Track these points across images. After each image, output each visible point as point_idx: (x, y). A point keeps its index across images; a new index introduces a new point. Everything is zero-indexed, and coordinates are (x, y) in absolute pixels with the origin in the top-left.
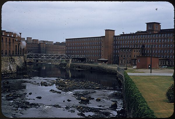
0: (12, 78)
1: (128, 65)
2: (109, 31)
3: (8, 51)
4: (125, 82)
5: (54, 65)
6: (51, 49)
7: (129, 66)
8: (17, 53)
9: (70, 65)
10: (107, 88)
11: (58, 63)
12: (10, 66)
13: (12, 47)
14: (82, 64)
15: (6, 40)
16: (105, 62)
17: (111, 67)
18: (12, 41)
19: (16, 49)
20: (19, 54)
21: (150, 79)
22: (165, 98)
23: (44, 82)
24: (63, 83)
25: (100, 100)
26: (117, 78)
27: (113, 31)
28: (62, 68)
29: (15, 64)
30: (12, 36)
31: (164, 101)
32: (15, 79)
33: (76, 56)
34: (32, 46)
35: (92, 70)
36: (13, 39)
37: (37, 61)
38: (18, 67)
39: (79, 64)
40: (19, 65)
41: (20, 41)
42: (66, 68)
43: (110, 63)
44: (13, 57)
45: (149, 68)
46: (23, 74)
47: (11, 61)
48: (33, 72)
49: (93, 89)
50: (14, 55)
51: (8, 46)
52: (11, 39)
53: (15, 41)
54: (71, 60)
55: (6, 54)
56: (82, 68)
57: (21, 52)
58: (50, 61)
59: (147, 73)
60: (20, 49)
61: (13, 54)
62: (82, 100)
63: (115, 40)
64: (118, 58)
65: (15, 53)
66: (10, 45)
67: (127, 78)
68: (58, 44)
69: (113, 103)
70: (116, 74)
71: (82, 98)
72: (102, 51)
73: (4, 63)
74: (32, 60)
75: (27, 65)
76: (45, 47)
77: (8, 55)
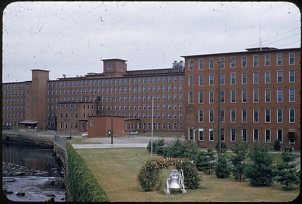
1: (73, 131)
2: (39, 72)
4: (69, 160)
7: (75, 134)
10: (36, 172)
16: (33, 126)
17: (43, 136)
21: (111, 154)
22: (136, 184)
25: (23, 195)
26: (54, 155)
27: (47, 72)
31: (134, 189)
35: (8, 142)
43: (41, 129)
45: (109, 136)
49: (12, 175)
59: (105, 143)
63: (50, 88)
64: (56, 119)
67: (72, 153)
69: (48, 199)
70: (52, 147)
72: (26, 108)
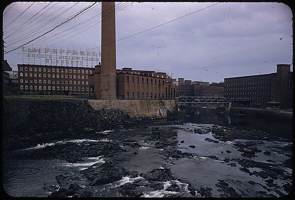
0: (162, 124)
2: (282, 66)
3: (158, 94)
5: (209, 109)
6: (207, 91)
8: (168, 95)
9: (229, 110)
11: (214, 107)
12: (160, 110)
13: (162, 90)
14: (245, 108)
15: (156, 82)
16: (276, 105)
17: (285, 112)
18: (161, 83)
19: (166, 92)
20: (169, 96)
27: (289, 66)
28: (220, 113)
29: (165, 108)
30: (162, 77)
32: (165, 124)
33: (238, 99)
34: (184, 88)
36: (163, 81)
37: (190, 105)
38: (168, 111)
39: (241, 108)
40: (170, 109)
41: (171, 83)
42: (224, 113)
43: (282, 108)
44: (163, 101)
46: (174, 119)
47: (161, 104)
49: (261, 139)
50: (164, 98)
51: (158, 89)
52: (161, 81)
53: (166, 82)
54: (230, 104)
56: (245, 114)
57: (172, 94)
58: (205, 105)
60: (170, 92)
62: (246, 152)
65: (165, 96)
66: (160, 88)
68: (214, 84)
71: (245, 149)
72: (272, 92)
73: (153, 107)
74: (185, 104)
75: (179, 110)
76: (199, 88)
77: (157, 98)
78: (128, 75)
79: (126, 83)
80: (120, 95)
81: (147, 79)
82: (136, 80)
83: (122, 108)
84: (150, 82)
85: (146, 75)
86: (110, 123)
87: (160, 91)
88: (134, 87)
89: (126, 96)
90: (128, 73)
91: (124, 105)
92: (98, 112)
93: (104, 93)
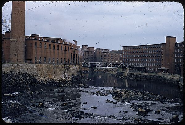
0: (66, 87)
2: (170, 38)
3: (63, 59)
5: (110, 74)
6: (108, 57)
8: (73, 61)
9: (127, 74)
10: (168, 100)
11: (114, 72)
12: (65, 74)
13: (67, 55)
14: (140, 73)
15: (62, 48)
16: (166, 71)
17: (172, 77)
18: (67, 49)
19: (72, 57)
20: (74, 62)
23: (100, 92)
24: (119, 93)
25: (159, 113)
26: (179, 90)
27: (175, 38)
28: (118, 77)
29: (70, 72)
30: (68, 44)
32: (70, 87)
33: (134, 65)
34: (88, 54)
35: (151, 80)
36: (69, 47)
39: (137, 73)
40: (74, 74)
41: (75, 49)
42: (122, 77)
43: (170, 73)
44: (68, 65)
46: (78, 82)
47: (67, 69)
48: (89, 80)
49: (152, 100)
50: (70, 63)
51: (64, 55)
52: (67, 47)
53: (71, 48)
54: (128, 69)
55: (61, 62)
56: (139, 78)
57: (76, 60)
58: (106, 70)
60: (75, 57)
61: (68, 62)
62: (140, 112)
63: (177, 48)
64: (180, 67)
65: (70, 61)
66: (65, 53)
68: (114, 52)
69: (174, 116)
70: (178, 84)
71: (140, 109)
72: (162, 60)
73: (59, 71)
74: (88, 68)
75: (82, 74)
76: (101, 55)
77: (63, 63)
78: (36, 41)
79: (34, 48)
80: (28, 59)
81: (54, 45)
82: (43, 46)
83: (29, 72)
84: (56, 47)
85: (53, 42)
86: (18, 85)
87: (65, 56)
88: (42, 52)
89: (34, 60)
90: (36, 39)
91: (31, 68)
92: (6, 75)
93: (12, 56)
